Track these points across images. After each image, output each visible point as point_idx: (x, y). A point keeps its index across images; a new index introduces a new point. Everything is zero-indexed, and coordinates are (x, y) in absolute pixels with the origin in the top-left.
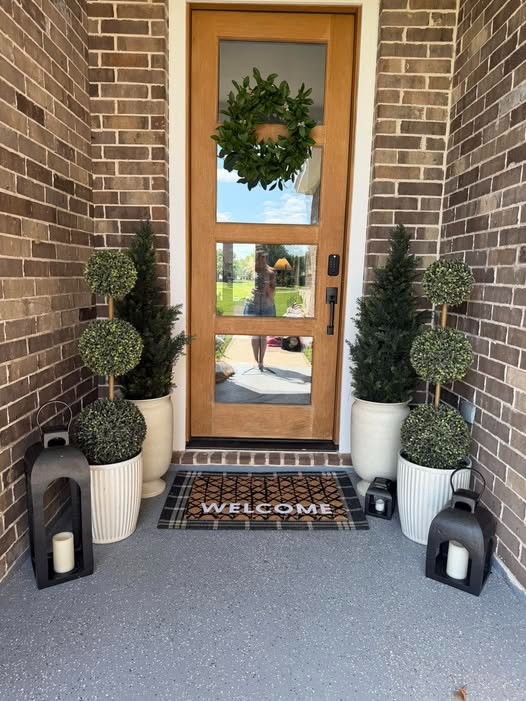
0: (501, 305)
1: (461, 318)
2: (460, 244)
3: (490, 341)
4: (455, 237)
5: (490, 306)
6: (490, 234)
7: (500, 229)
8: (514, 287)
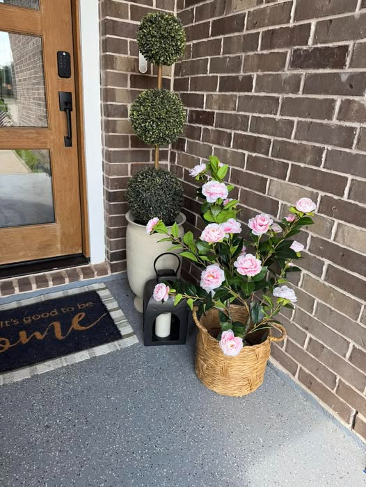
0: (262, 116)
1: (206, 130)
2: (202, 49)
3: (247, 153)
4: (195, 42)
5: (247, 117)
6: (245, 37)
7: (261, 30)
8: (281, 96)
